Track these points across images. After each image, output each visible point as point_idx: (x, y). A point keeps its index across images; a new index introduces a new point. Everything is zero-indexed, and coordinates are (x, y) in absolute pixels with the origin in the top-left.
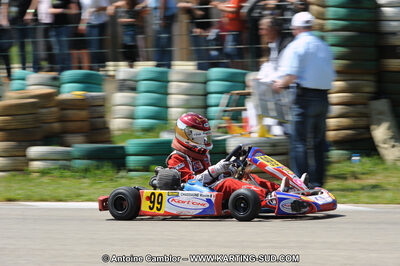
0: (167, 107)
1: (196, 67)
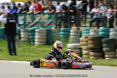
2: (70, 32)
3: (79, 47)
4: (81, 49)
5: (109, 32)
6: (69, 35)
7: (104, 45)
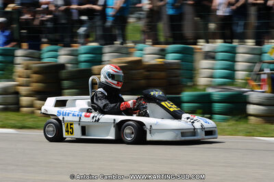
0: (235, 71)
1: (254, 44)
2: (13, 56)
3: (12, 91)
4: (17, 93)
5: (102, 54)
6: (12, 63)
7: (66, 83)
